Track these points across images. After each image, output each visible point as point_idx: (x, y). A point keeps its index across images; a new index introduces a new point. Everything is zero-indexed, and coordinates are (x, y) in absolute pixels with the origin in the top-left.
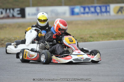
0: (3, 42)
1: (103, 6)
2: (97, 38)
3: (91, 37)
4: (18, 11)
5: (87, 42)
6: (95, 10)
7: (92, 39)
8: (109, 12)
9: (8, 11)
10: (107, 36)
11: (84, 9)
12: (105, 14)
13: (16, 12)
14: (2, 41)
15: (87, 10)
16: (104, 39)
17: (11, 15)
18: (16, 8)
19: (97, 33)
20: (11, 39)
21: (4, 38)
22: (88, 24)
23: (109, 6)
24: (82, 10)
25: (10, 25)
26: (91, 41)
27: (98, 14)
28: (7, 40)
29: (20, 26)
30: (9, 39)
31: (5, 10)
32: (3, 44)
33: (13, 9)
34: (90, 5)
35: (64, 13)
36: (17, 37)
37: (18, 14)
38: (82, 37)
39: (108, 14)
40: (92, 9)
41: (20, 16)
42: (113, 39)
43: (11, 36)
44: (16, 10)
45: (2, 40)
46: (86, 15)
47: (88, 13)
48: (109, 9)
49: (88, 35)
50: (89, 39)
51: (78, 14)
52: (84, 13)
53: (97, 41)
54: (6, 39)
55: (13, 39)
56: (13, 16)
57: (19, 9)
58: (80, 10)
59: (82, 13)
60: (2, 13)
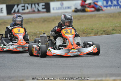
2: (120, 31)
3: (113, 30)
4: (43, 5)
5: (110, 34)
6: (118, 3)
7: (115, 32)
9: (33, 6)
11: (107, 3)
13: (41, 7)
15: (110, 3)
17: (36, 10)
18: (41, 3)
19: (119, 25)
20: (36, 33)
21: (30, 33)
22: (111, 17)
24: (105, 3)
25: (35, 20)
26: (114, 34)
28: (32, 34)
29: (45, 20)
30: (34, 34)
31: (30, 5)
33: (38, 4)
36: (43, 31)
37: (43, 9)
38: (104, 30)
40: (115, 2)
41: (45, 10)
43: (37, 31)
44: (41, 5)
46: (109, 8)
47: (110, 6)
49: (111, 28)
50: (112, 32)
52: (107, 7)
54: (31, 34)
55: (39, 33)
56: (38, 10)
57: (44, 4)
58: (103, 4)
59: (105, 6)
60: (27, 8)
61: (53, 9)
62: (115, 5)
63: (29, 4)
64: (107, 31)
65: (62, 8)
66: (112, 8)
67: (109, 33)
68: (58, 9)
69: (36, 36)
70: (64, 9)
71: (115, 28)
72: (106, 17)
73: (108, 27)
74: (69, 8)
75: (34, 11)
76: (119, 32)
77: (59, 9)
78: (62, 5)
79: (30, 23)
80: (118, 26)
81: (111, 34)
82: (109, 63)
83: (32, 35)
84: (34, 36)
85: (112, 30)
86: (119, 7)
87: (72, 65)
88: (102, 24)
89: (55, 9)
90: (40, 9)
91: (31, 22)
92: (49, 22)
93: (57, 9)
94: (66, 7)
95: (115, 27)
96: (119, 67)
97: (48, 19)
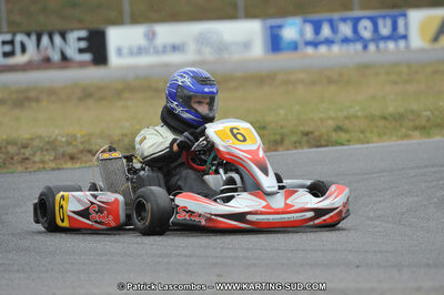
0: (28, 152)
1: (384, 17)
2: (362, 132)
3: (339, 129)
4: (80, 39)
5: (327, 146)
6: (355, 30)
7: (343, 136)
8: (405, 37)
9: (45, 40)
10: (397, 123)
11: (317, 30)
12: (391, 45)
13: (73, 44)
14: (22, 150)
15: (326, 31)
16: (384, 134)
17: (56, 57)
18: (72, 30)
19: (359, 114)
20: (56, 140)
21: (32, 139)
22: (330, 81)
23: (405, 15)
24: (309, 32)
25: (52, 92)
26: (342, 144)
27: (365, 47)
28: (41, 145)
29: (87, 94)
30: (48, 143)
31: (34, 38)
32: (27, 159)
33: (63, 35)
34: (336, 16)
35: (247, 45)
36: (79, 135)
37: (81, 51)
38: (307, 129)
39: (402, 44)
40: (346, 30)
41: (87, 57)
42: (417, 133)
43: (57, 132)
44: (73, 36)
45: (25, 147)
46: (323, 49)
47: (329, 42)
48: (406, 25)
49: (331, 123)
50: (334, 136)
51: (294, 47)
52: (315, 44)
53: (360, 141)
54: (36, 143)
55: (64, 139)
56: (64, 57)
57: (83, 34)
58: (302, 33)
59: (308, 43)
60: (24, 49)
61: (119, 52)
62: (346, 40)
63: (29, 35)
64: (317, 133)
65: (152, 50)
66: (336, 49)
67: (323, 142)
68: (135, 50)
69: (55, 149)
70: (156, 52)
71: (347, 122)
72: (313, 83)
73: (322, 120)
74: (175, 48)
75: (47, 60)
76: (361, 136)
77: (140, 51)
78: (151, 36)
79: (34, 104)
80: (356, 117)
81: (332, 145)
82: (322, 250)
83: (42, 149)
84: (47, 150)
85: (335, 130)
86: (359, 46)
87: (185, 256)
88: (297, 107)
89: (125, 51)
90: (71, 52)
91: (37, 100)
92: (103, 99)
93: (131, 53)
94: (165, 47)
95: (347, 118)
96: (358, 267)
97: (100, 88)
